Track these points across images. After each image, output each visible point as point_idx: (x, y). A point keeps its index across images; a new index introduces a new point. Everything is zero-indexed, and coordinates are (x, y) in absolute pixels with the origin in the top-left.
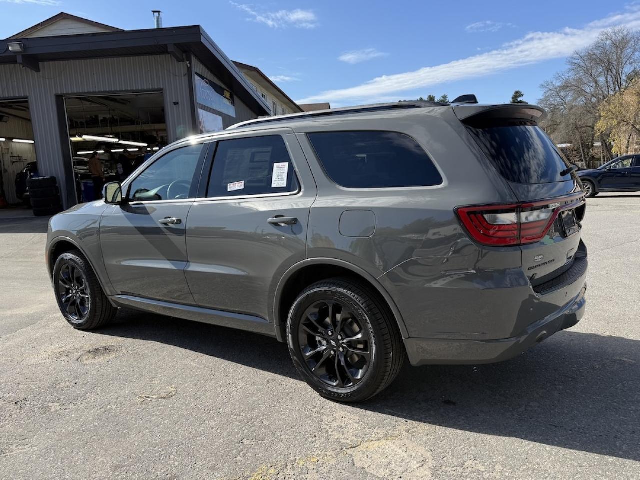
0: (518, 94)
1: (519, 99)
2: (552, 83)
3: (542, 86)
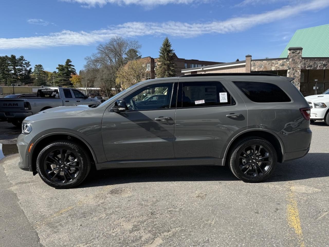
0: (68, 61)
1: (70, 63)
2: (90, 58)
3: (85, 59)
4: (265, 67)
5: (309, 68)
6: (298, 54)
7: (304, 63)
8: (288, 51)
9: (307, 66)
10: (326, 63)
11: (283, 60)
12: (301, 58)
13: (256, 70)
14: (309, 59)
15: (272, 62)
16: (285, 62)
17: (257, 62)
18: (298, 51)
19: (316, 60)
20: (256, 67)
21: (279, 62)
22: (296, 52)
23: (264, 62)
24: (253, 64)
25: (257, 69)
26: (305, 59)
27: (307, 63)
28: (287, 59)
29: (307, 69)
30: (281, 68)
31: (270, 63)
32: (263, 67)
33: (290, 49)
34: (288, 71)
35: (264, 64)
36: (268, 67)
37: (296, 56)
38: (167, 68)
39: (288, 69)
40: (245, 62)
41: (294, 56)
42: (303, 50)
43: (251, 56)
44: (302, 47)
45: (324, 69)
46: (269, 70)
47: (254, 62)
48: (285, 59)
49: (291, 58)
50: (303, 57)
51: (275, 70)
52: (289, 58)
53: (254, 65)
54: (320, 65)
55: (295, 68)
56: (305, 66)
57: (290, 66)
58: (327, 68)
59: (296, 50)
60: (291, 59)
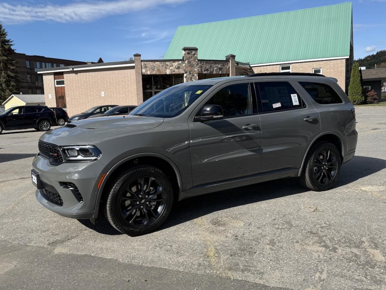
4: (158, 70)
5: (206, 72)
6: (194, 55)
7: (200, 66)
8: (183, 51)
9: (203, 70)
10: (221, 67)
11: (178, 62)
12: (197, 60)
13: (149, 73)
14: (205, 62)
15: (166, 64)
16: (180, 64)
17: (148, 63)
18: (193, 52)
19: (212, 62)
20: (148, 69)
21: (174, 64)
22: (191, 52)
23: (156, 64)
24: (143, 65)
25: (149, 71)
26: (202, 61)
27: (204, 67)
28: (183, 60)
29: (204, 73)
30: (177, 72)
31: (164, 65)
32: (156, 69)
33: (185, 49)
34: (185, 75)
35: (157, 66)
36: (162, 69)
37: (192, 57)
38: (3, 67)
39: (184, 72)
40: (134, 63)
41: (189, 58)
42: (198, 51)
43: (140, 55)
44: (197, 47)
45: (220, 73)
46: (163, 74)
47: (145, 62)
48: (180, 61)
49: (187, 59)
50: (199, 59)
51: (171, 74)
52: (184, 59)
53: (146, 67)
54: (216, 69)
55: (192, 72)
56: (202, 70)
57: (186, 69)
58: (223, 72)
59: (191, 51)
60: (187, 61)
